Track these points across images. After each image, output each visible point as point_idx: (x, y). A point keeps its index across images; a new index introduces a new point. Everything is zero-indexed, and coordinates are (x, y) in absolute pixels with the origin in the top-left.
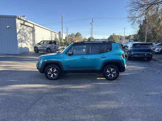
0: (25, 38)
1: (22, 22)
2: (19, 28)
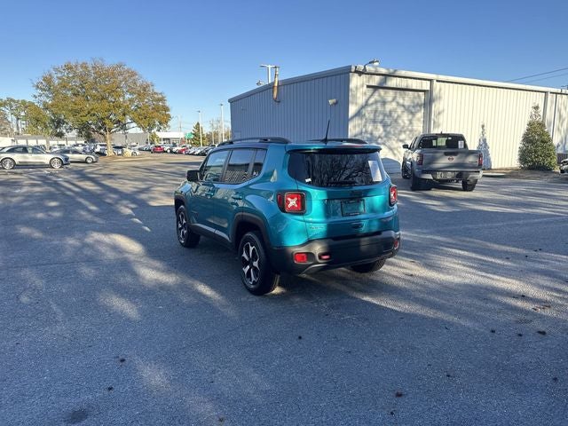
0: (385, 131)
1: (376, 80)
2: (361, 100)
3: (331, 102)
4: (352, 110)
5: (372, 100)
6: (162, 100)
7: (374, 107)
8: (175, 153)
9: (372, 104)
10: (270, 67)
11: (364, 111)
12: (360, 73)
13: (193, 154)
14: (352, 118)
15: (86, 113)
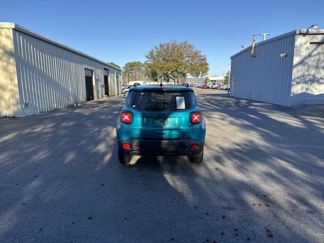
1: (319, 38)
2: (304, 53)
3: (282, 55)
4: (296, 60)
5: (315, 52)
6: (204, 59)
7: (317, 57)
8: (214, 88)
9: (315, 55)
10: (265, 34)
11: (306, 61)
12: (304, 35)
13: (222, 89)
14: (296, 65)
15: (165, 68)
